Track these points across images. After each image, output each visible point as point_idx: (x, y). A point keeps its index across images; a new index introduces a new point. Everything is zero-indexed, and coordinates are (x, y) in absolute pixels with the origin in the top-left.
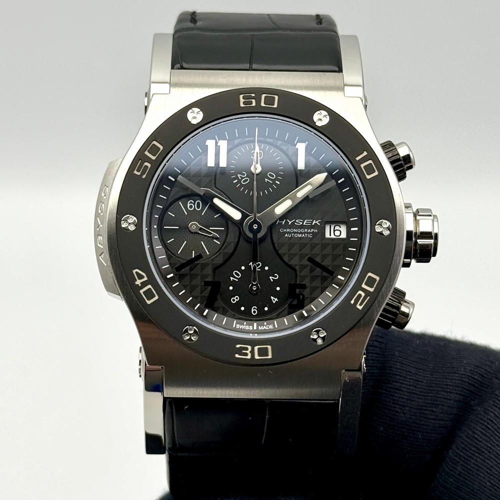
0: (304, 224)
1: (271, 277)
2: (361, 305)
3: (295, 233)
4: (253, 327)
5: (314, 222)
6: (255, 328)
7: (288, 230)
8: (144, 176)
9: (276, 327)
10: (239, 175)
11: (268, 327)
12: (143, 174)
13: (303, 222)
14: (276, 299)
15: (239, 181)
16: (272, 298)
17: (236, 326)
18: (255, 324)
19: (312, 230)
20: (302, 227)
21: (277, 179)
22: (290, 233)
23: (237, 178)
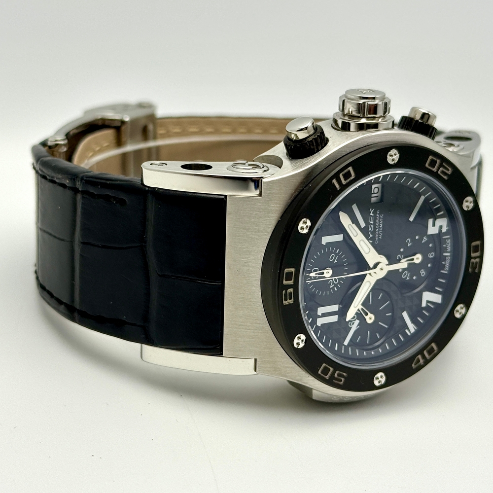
0: (372, 223)
1: (409, 245)
2: (448, 170)
3: (379, 230)
4: (448, 256)
5: (371, 214)
6: (448, 254)
7: (377, 236)
8: (345, 374)
9: (449, 237)
10: (331, 287)
11: (448, 243)
12: (343, 376)
13: (371, 224)
14: (424, 238)
15: (336, 286)
16: (423, 242)
17: (446, 271)
18: (445, 254)
19: (378, 215)
20: (374, 224)
21: (335, 253)
22: (379, 235)
23: (333, 288)
